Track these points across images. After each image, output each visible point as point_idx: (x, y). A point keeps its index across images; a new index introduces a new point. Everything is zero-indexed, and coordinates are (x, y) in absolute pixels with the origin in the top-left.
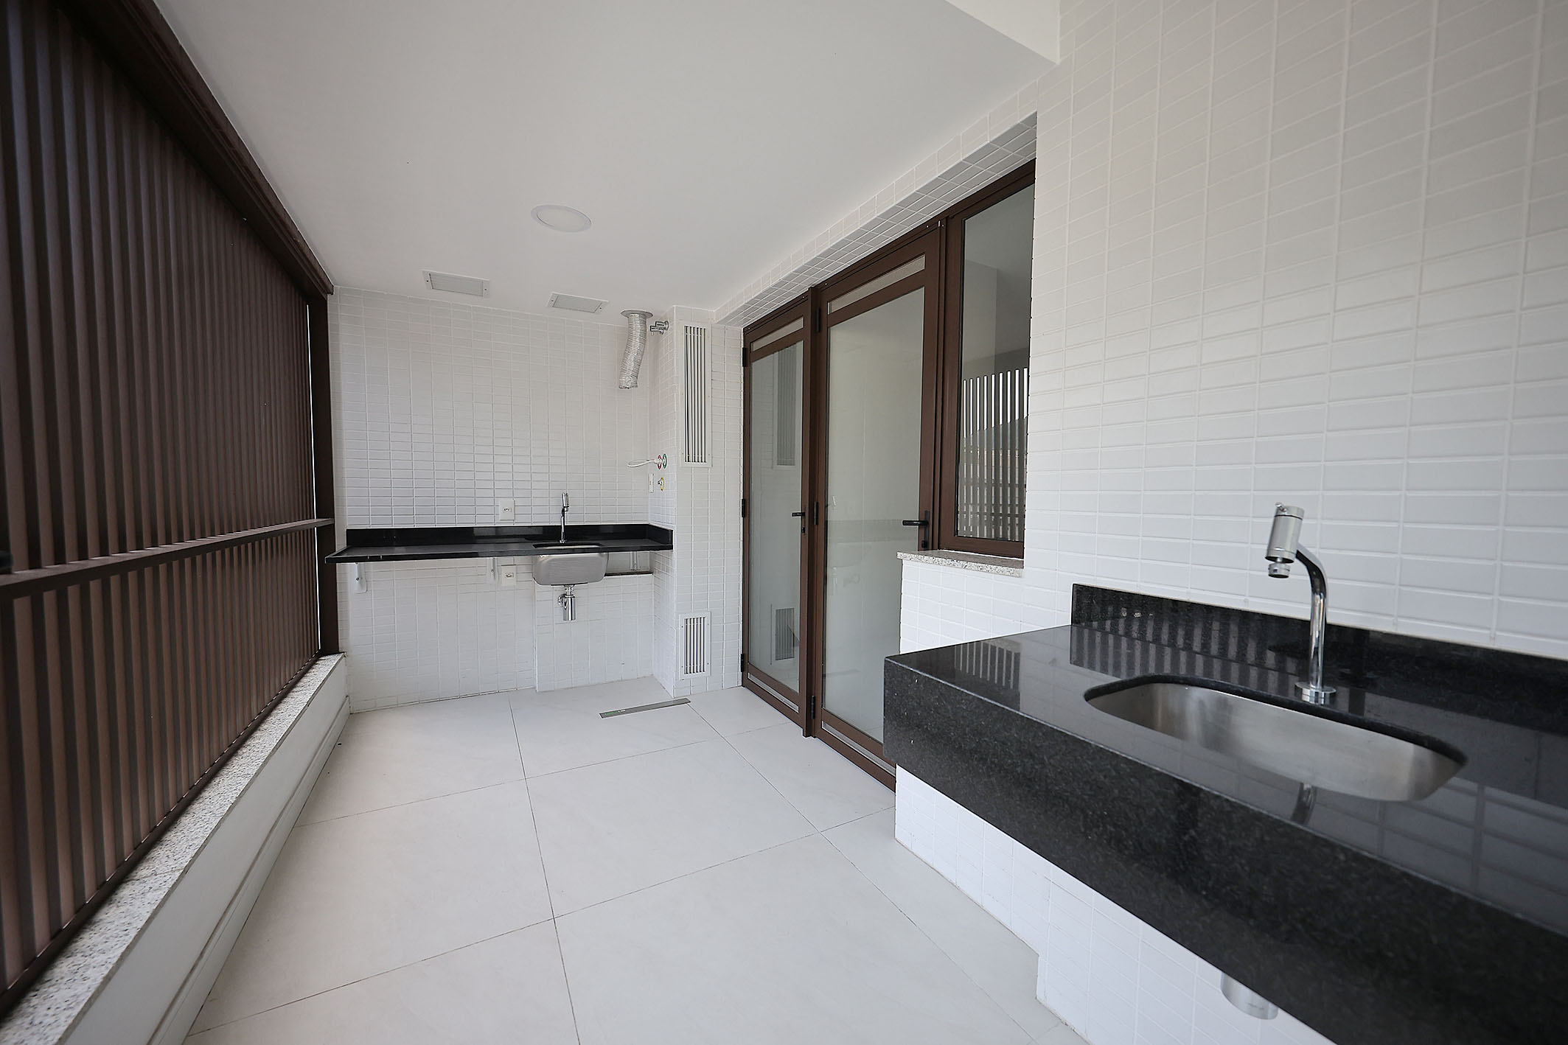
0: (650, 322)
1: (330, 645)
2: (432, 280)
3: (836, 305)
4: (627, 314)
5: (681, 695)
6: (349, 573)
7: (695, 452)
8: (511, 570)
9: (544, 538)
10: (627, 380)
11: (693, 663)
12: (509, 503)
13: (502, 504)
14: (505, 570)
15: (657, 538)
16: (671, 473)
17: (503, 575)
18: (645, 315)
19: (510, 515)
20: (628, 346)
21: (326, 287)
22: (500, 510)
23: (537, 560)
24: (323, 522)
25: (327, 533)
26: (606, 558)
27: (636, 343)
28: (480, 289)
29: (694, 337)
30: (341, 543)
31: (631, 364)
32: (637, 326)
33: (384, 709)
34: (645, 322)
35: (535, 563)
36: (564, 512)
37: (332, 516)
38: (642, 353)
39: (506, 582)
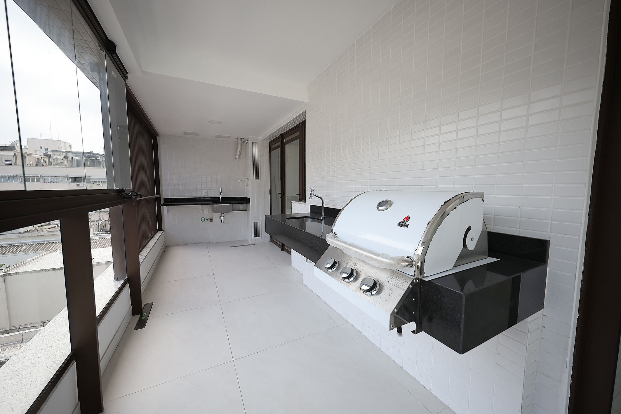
0: (243, 140)
1: (160, 229)
2: (184, 133)
3: (287, 139)
4: (237, 138)
5: (253, 243)
6: (165, 209)
7: (256, 176)
8: (207, 209)
9: (215, 200)
10: (238, 157)
11: (256, 234)
12: (206, 191)
13: (204, 191)
14: (205, 210)
15: (245, 200)
16: (250, 182)
17: (205, 211)
18: (242, 139)
19: (206, 194)
20: (237, 148)
21: (157, 134)
22: (203, 193)
23: (213, 206)
24: (158, 196)
25: (159, 199)
26: (232, 206)
27: (240, 147)
28: (197, 134)
29: (255, 146)
30: (162, 202)
31: (238, 153)
32: (240, 142)
33: (174, 246)
34: (242, 141)
35: (213, 207)
36: (221, 194)
37: (160, 195)
38: (241, 149)
39: (205, 213)
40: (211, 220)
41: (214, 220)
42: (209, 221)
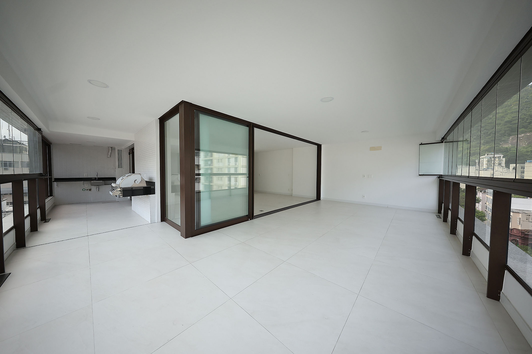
1: (51, 195)
2: (71, 144)
4: (109, 147)
6: (55, 184)
7: (120, 167)
8: (87, 184)
10: (109, 156)
14: (85, 184)
15: (113, 179)
16: (116, 170)
18: (111, 147)
20: (109, 152)
21: (50, 143)
22: (85, 175)
24: (50, 177)
26: (104, 182)
28: (80, 145)
29: (120, 151)
30: (53, 180)
31: (109, 154)
32: (110, 149)
33: (61, 205)
34: (112, 148)
35: (91, 182)
36: (97, 176)
37: (52, 176)
38: (111, 152)
39: (86, 186)
40: (90, 190)
41: (92, 190)
42: (89, 190)
